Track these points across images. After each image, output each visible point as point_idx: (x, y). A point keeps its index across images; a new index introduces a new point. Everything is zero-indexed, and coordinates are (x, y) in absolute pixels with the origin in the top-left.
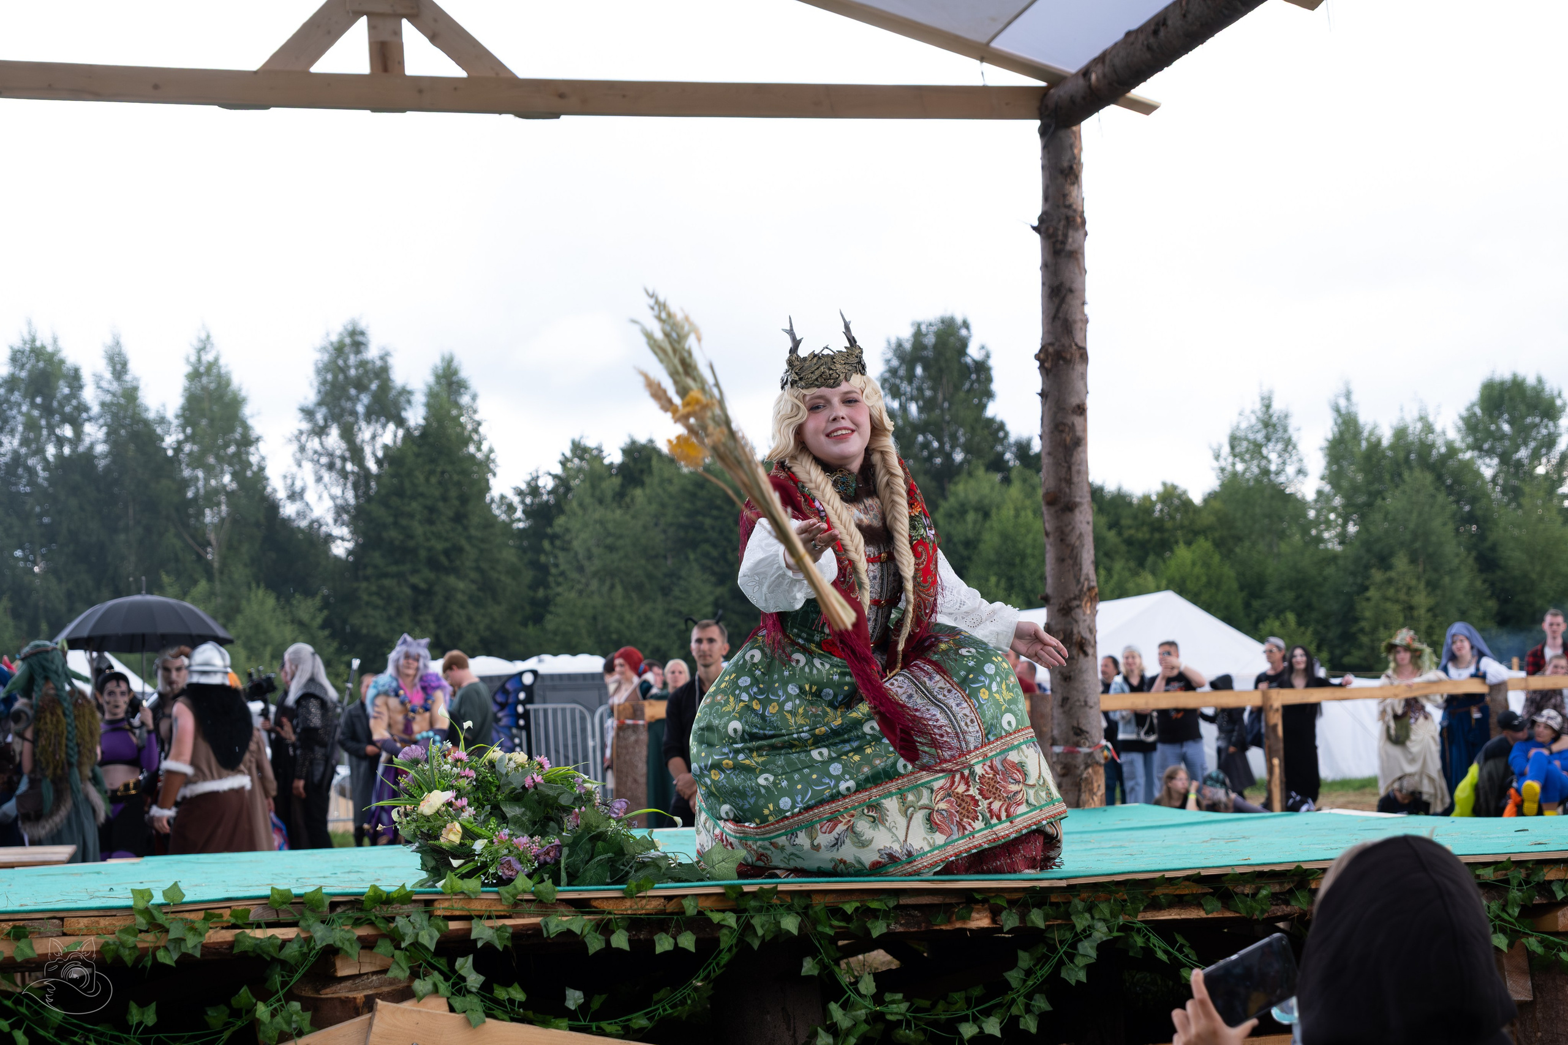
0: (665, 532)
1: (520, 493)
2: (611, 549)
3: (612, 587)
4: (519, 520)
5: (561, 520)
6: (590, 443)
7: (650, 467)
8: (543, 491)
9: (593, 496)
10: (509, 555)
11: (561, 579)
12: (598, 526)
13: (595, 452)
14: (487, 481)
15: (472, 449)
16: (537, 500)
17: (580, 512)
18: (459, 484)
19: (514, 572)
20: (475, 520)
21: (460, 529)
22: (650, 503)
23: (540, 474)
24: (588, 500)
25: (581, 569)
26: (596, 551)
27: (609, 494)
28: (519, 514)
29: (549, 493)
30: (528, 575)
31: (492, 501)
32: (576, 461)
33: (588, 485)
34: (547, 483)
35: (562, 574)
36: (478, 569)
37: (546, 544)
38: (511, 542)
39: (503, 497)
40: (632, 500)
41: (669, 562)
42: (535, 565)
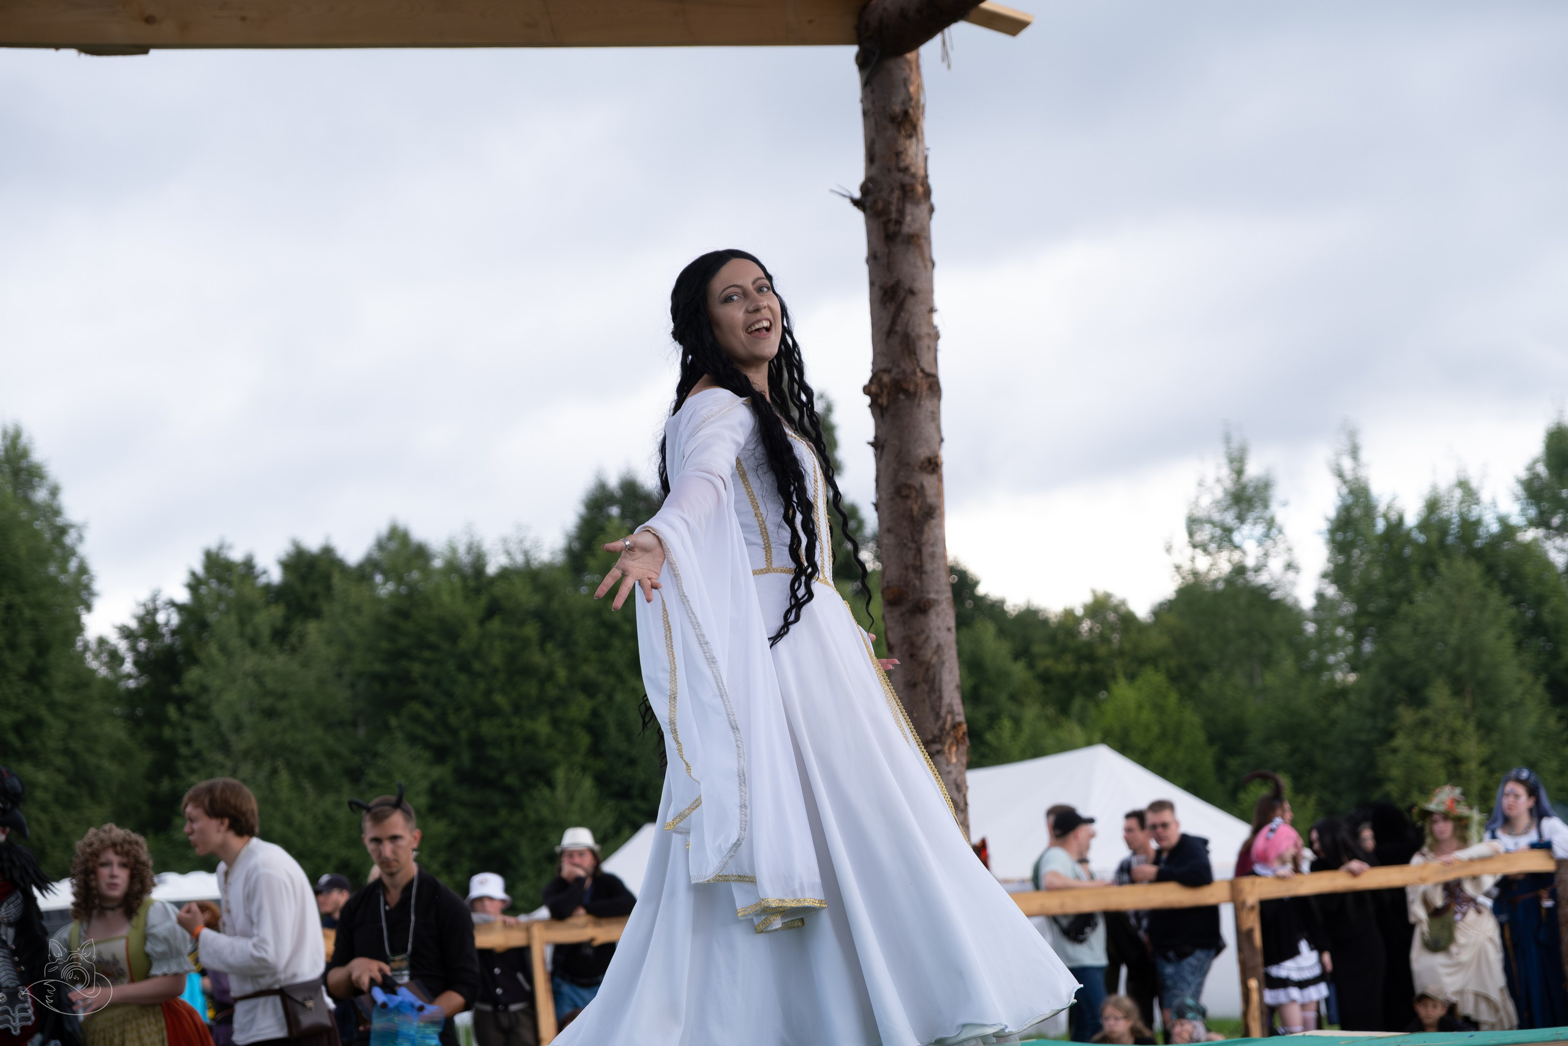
0: (352, 686)
1: (126, 633)
2: (270, 714)
3: (274, 772)
4: (129, 676)
5: (194, 674)
6: (236, 555)
7: (329, 588)
8: (165, 630)
9: (242, 635)
10: (115, 731)
11: (195, 764)
12: (250, 682)
13: (242, 570)
14: (77, 618)
15: (52, 569)
16: (157, 645)
17: (222, 660)
18: (34, 624)
19: (121, 755)
20: (60, 677)
21: (37, 691)
22: (329, 642)
23: (159, 603)
24: (235, 643)
25: (225, 747)
26: (247, 719)
27: (266, 632)
28: (128, 667)
29: (174, 633)
30: (145, 759)
31: (86, 647)
32: (214, 584)
33: (233, 618)
34: (168, 619)
35: (197, 755)
36: (67, 752)
37: (172, 712)
38: (118, 710)
39: (102, 641)
40: (302, 638)
41: (361, 732)
42: (156, 743)
